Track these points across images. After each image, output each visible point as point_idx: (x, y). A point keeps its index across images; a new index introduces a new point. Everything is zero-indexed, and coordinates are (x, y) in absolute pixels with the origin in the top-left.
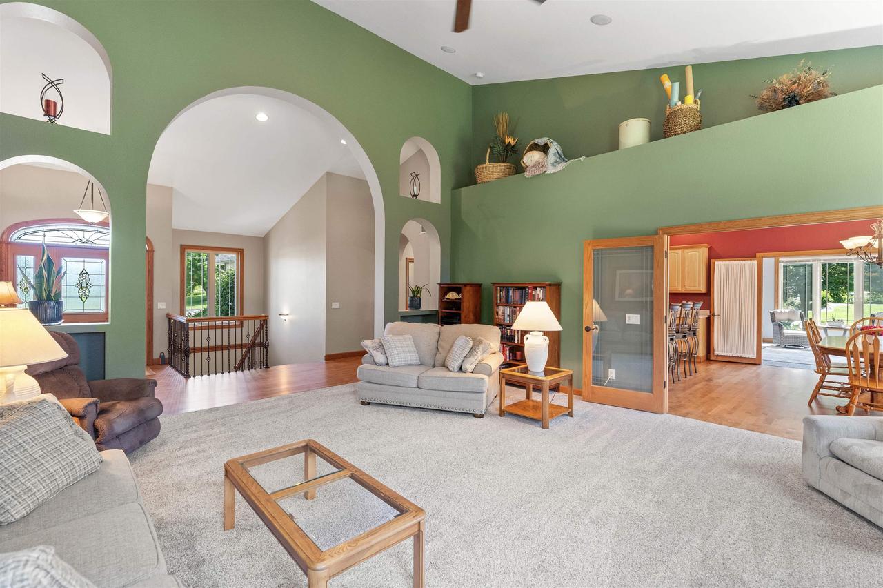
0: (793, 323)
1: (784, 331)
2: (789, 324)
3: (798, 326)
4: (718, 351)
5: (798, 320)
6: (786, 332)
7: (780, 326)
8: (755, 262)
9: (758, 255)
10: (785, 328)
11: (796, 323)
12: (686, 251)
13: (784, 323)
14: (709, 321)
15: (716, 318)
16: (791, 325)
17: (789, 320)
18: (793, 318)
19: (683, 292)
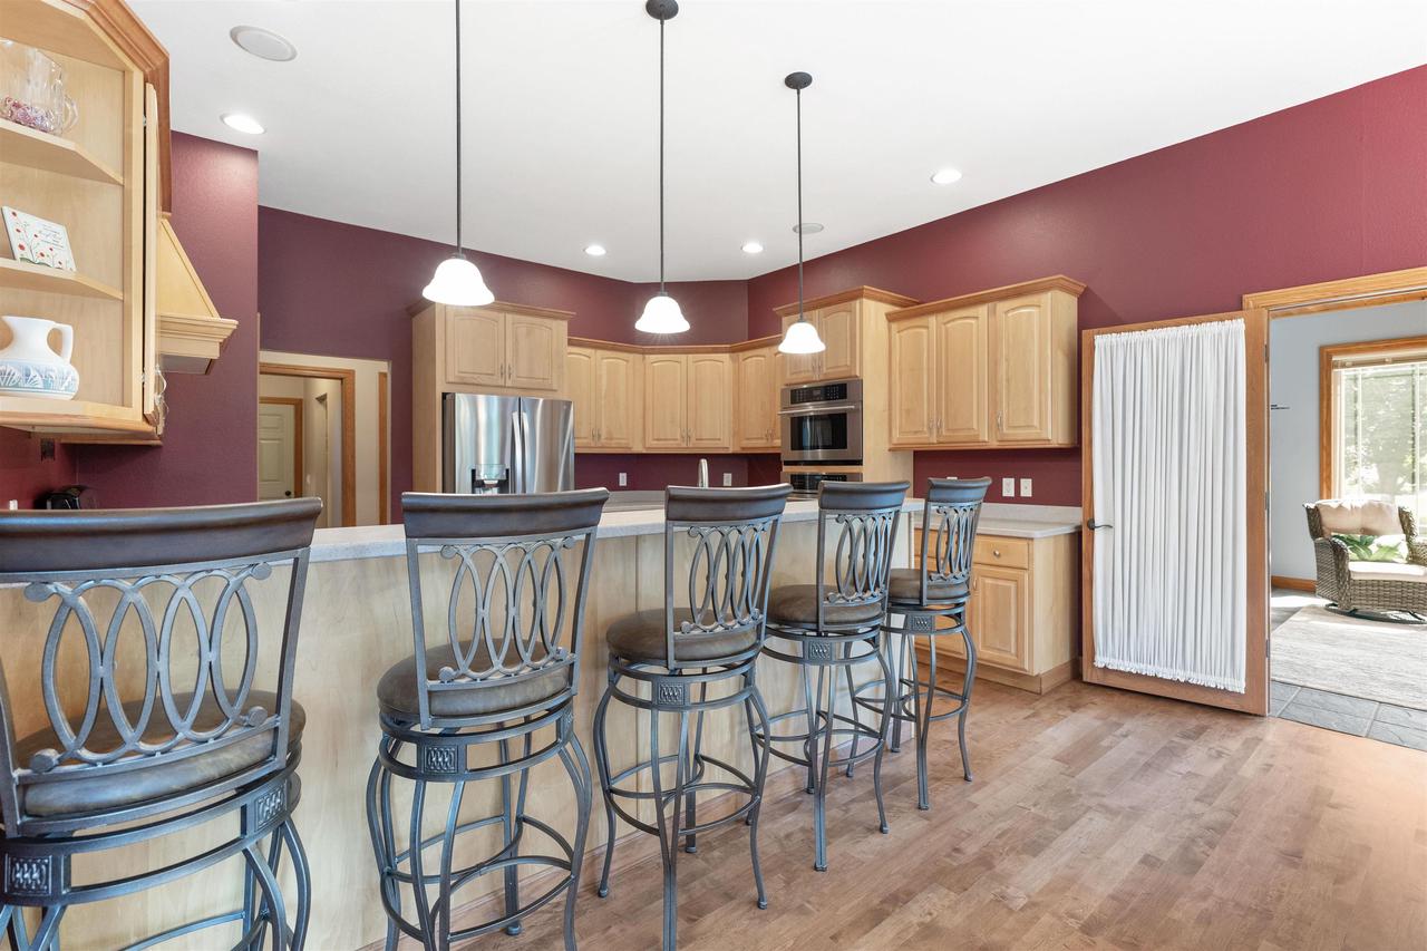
0: (1377, 541)
1: (1352, 566)
2: (1365, 544)
3: (1393, 549)
4: (1105, 653)
5: (1395, 532)
6: (1358, 568)
7: (1339, 554)
8: (1236, 327)
9: (1250, 300)
10: (1352, 555)
11: (1384, 540)
12: (1002, 306)
13: (1350, 541)
14: (1078, 547)
15: (1099, 535)
16: (1373, 547)
17: (1366, 531)
18: (1374, 526)
19: (994, 445)
